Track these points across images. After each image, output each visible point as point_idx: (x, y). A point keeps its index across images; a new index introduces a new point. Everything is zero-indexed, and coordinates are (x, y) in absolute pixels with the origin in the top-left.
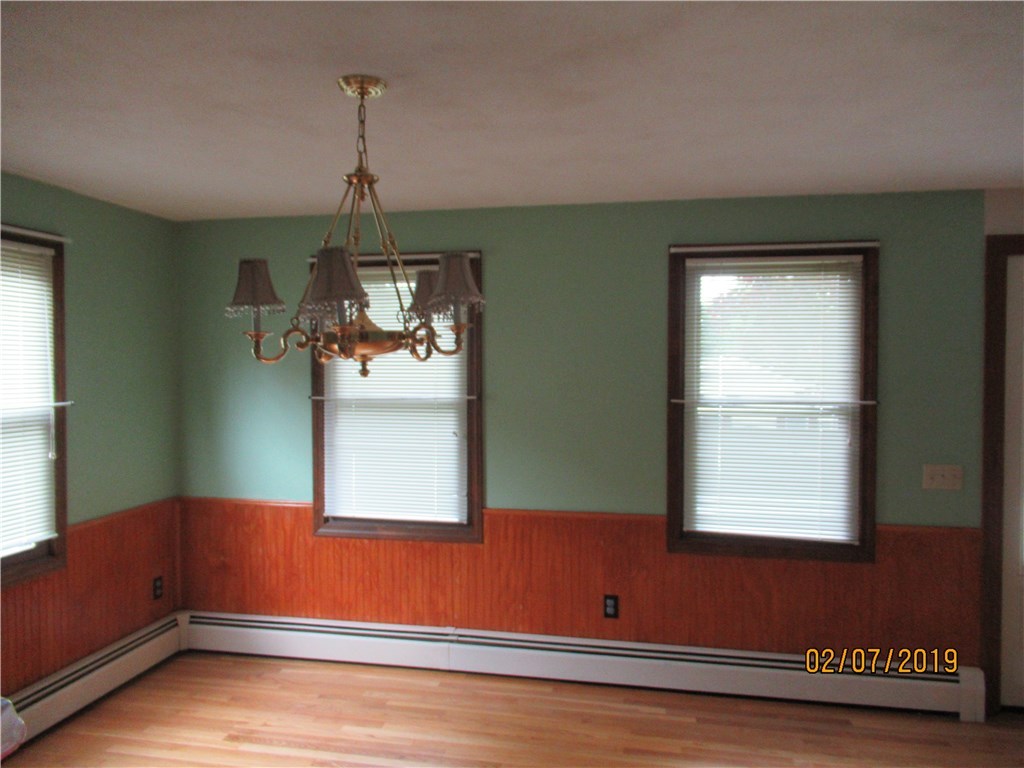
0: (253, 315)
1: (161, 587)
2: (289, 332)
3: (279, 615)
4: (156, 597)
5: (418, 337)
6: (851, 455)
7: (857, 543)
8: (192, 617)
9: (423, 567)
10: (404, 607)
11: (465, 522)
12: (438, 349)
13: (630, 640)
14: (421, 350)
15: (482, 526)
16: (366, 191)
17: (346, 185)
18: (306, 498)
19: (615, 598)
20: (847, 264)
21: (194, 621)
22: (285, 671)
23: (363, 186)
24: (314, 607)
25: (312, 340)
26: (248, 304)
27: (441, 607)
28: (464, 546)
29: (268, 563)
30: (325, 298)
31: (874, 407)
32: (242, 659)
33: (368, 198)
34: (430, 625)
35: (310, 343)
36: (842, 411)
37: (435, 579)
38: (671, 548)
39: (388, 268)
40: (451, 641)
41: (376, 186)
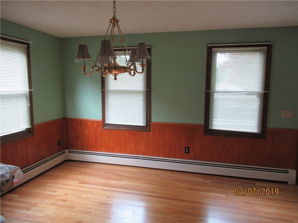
0: (83, 62)
1: (60, 142)
2: (93, 67)
3: (93, 151)
4: (59, 145)
5: (131, 68)
6: (260, 107)
7: (260, 133)
8: (69, 151)
9: (133, 138)
10: (128, 149)
11: (145, 126)
12: (137, 72)
13: (192, 160)
14: (132, 72)
15: (150, 127)
16: (116, 24)
17: (110, 22)
18: (100, 118)
19: (188, 148)
20: (262, 49)
21: (69, 152)
22: (95, 166)
23: (115, 23)
24: (103, 149)
25: (100, 69)
26: (81, 58)
27: (138, 150)
28: (145, 133)
29: (90, 137)
30: (104, 55)
31: (268, 93)
32: (83, 163)
33: (116, 26)
34: (135, 154)
35: (100, 70)
36: (258, 94)
37: (137, 142)
38: (205, 134)
39: (123, 51)
40: (141, 159)
41: (119, 23)
